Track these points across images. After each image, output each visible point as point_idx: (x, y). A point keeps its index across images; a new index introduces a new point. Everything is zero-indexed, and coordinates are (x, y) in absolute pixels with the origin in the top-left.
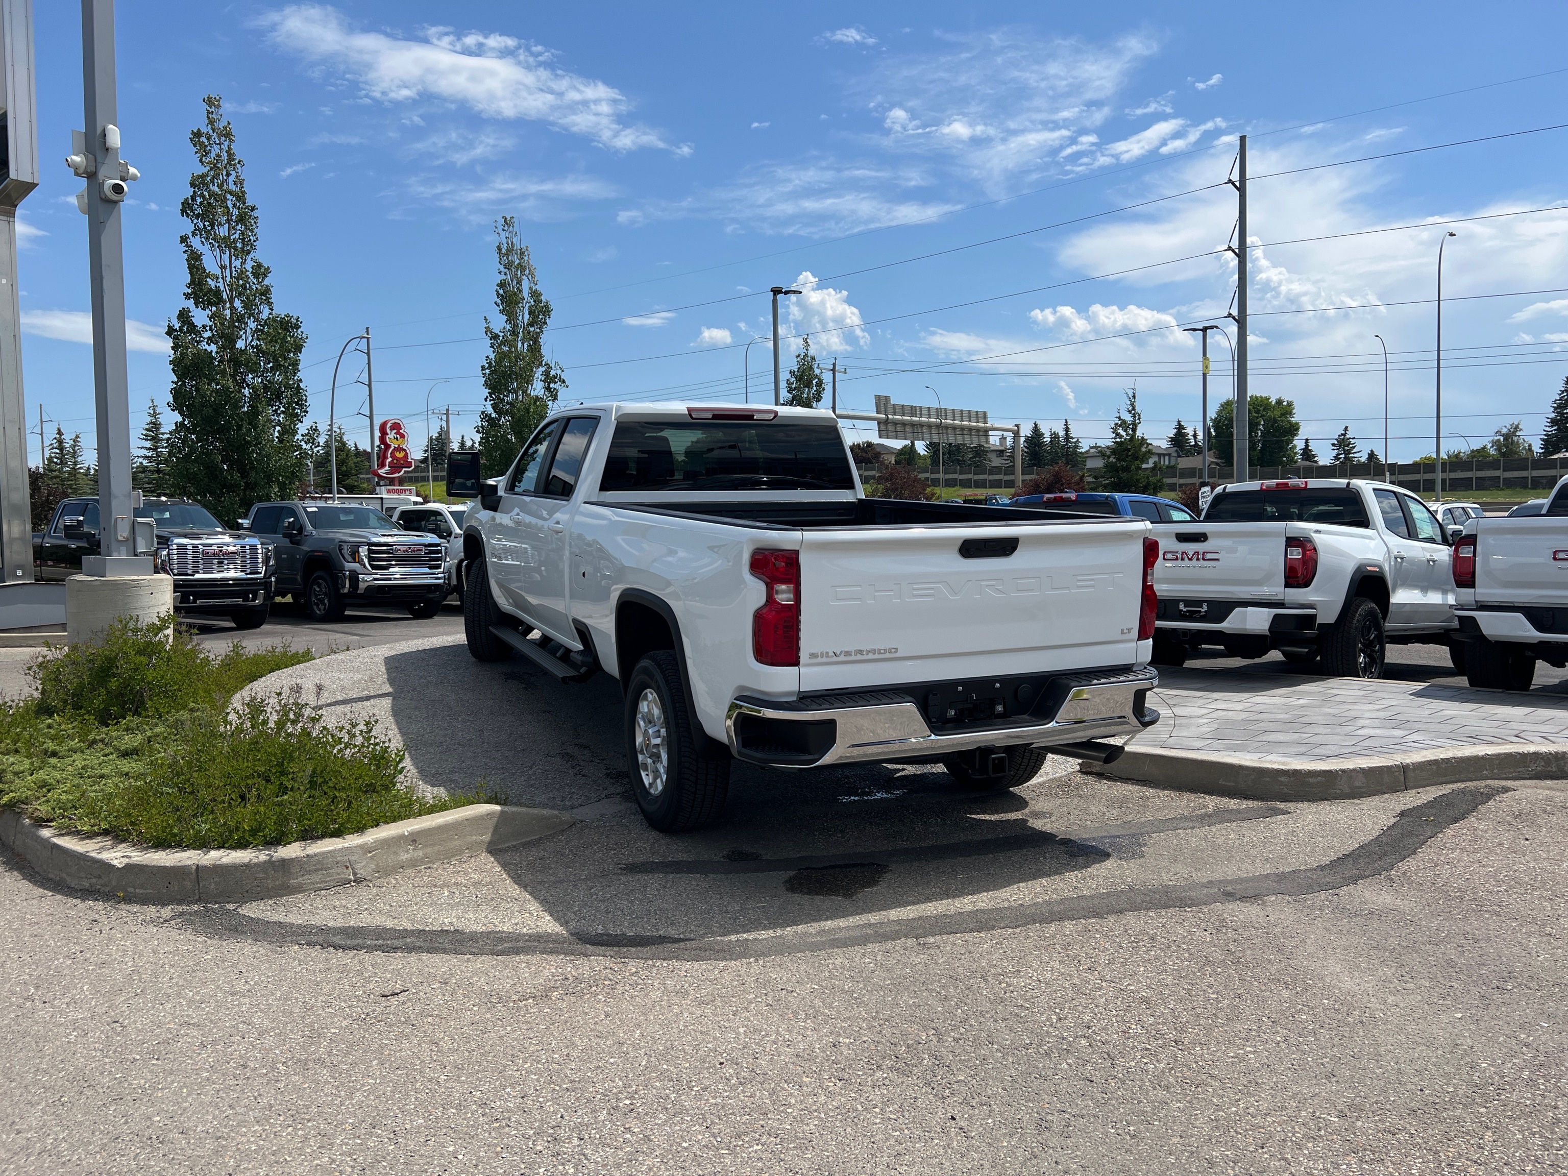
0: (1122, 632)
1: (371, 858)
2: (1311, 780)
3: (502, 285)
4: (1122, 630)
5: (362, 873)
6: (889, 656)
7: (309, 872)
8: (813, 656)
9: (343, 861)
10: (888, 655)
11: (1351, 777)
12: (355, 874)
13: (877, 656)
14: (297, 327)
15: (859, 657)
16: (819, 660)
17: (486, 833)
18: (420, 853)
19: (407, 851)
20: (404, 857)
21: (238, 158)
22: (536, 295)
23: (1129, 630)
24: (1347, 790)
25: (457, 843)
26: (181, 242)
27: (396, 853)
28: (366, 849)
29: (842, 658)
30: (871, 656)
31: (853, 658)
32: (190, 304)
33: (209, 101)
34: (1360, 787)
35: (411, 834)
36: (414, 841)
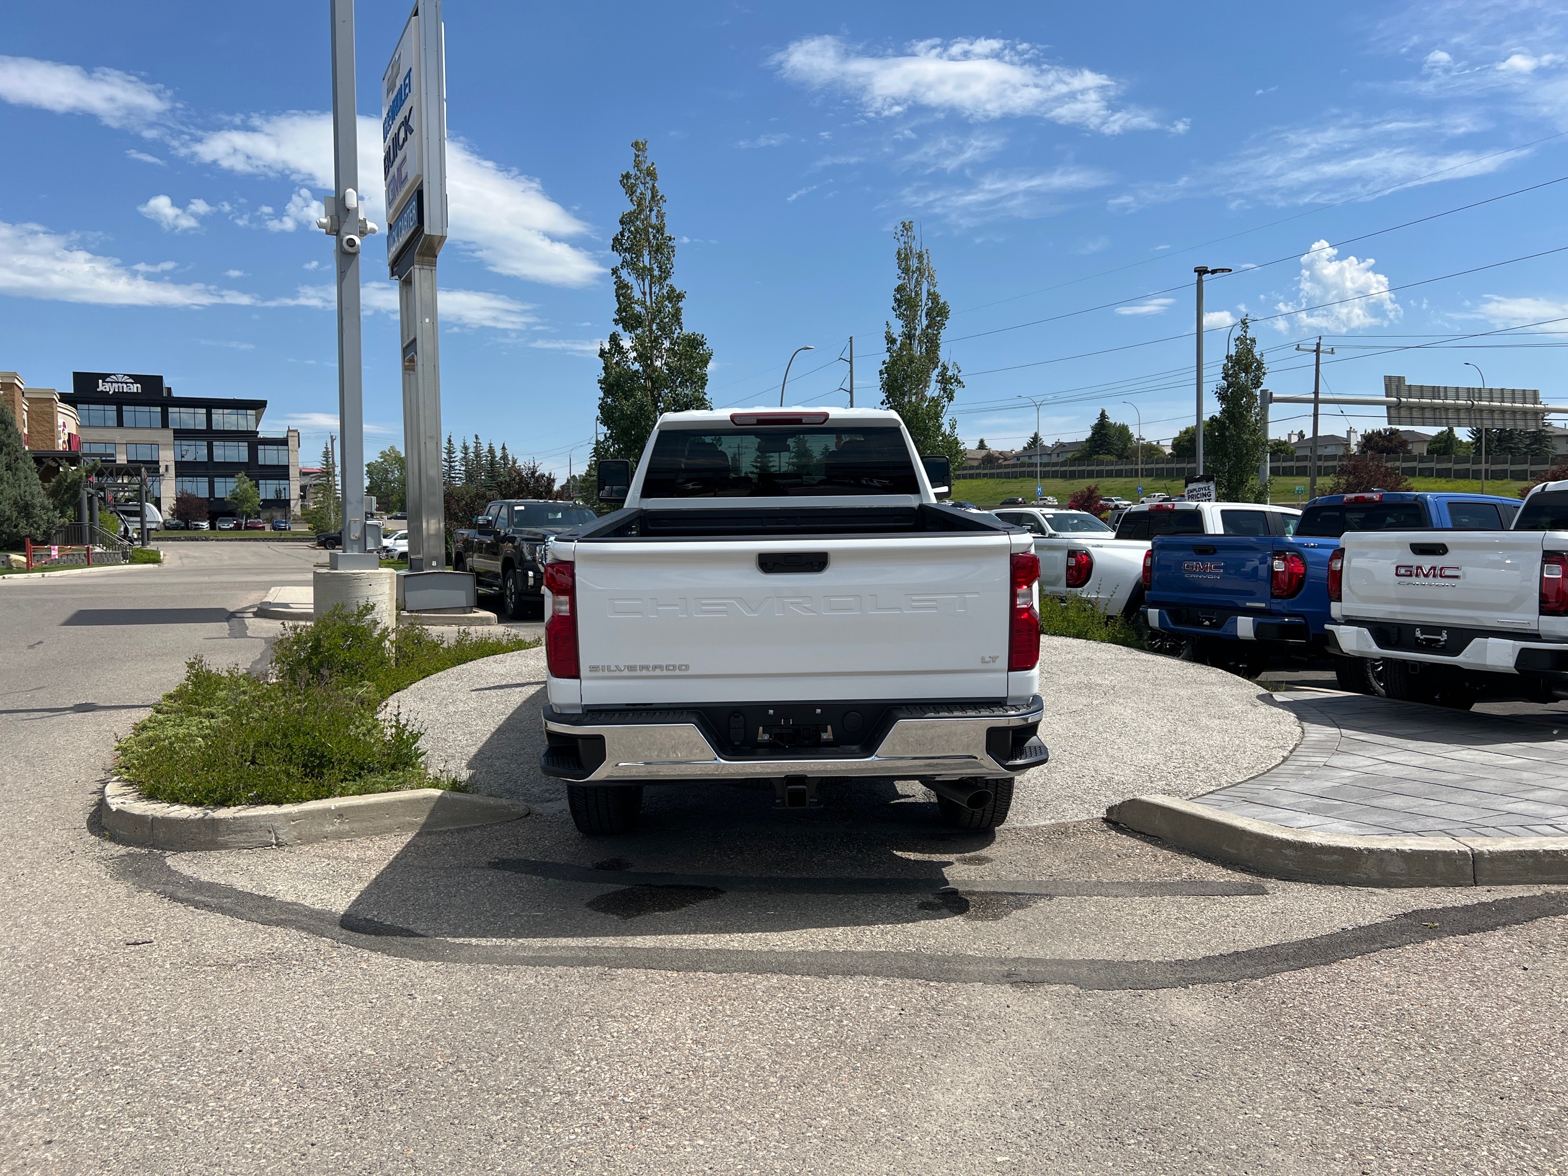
0: (983, 661)
1: (294, 826)
2: (1324, 858)
3: (899, 289)
4: (983, 658)
5: (283, 838)
6: (679, 673)
7: (235, 832)
8: (594, 669)
9: (268, 826)
10: (677, 672)
11: (1382, 860)
12: (277, 839)
13: (665, 673)
14: (702, 344)
15: (645, 673)
16: (600, 674)
17: (421, 816)
18: (347, 827)
19: (333, 824)
20: (329, 828)
21: (660, 194)
22: (933, 297)
23: (994, 659)
24: (1376, 876)
25: (387, 822)
26: (613, 274)
27: (320, 824)
28: (289, 817)
29: (626, 673)
30: (658, 672)
31: (638, 673)
32: (619, 329)
33: (636, 145)
34: (1396, 874)
35: (338, 809)
36: (341, 816)
